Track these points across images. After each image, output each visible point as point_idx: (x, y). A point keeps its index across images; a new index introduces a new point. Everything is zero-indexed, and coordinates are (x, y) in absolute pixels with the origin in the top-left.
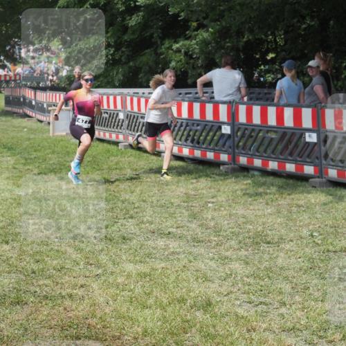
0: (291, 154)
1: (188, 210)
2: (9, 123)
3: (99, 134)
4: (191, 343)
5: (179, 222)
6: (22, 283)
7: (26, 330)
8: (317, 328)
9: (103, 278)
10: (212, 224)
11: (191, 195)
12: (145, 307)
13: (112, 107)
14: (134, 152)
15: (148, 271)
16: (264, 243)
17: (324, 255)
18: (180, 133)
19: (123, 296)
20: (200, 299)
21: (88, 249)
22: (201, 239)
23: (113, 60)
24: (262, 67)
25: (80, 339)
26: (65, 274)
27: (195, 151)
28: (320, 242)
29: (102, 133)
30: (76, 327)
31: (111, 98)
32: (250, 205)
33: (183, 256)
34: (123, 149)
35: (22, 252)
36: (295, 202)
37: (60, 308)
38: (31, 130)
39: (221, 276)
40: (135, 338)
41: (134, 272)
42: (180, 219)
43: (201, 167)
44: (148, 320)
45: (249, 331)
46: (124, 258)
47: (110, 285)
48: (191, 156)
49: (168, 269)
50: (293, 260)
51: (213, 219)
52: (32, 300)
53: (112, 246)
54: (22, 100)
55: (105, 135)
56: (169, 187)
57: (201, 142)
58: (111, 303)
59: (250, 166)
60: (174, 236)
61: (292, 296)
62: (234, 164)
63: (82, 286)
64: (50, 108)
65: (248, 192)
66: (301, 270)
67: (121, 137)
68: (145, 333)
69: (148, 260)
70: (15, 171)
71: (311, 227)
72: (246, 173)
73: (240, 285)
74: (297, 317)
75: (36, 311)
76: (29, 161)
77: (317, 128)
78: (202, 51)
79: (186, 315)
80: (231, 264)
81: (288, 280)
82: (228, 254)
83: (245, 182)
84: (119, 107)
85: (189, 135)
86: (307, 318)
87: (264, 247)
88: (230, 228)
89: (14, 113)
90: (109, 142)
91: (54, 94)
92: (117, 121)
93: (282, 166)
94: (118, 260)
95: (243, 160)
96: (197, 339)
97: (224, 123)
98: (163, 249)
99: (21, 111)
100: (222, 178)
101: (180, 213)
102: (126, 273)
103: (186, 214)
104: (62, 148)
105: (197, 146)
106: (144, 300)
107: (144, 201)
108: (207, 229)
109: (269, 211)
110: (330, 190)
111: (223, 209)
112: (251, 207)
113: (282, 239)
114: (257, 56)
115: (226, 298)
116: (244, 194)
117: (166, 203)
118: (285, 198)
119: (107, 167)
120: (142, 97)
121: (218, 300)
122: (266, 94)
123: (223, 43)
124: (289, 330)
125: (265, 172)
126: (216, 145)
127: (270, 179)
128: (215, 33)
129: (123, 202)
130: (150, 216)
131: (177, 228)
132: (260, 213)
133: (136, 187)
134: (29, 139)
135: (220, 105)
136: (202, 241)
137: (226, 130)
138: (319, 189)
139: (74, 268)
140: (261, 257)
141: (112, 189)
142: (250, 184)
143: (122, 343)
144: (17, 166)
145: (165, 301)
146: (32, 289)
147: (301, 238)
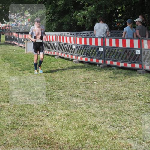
0: (129, 60)
1: (85, 85)
2: (7, 48)
3: (46, 52)
4: (88, 145)
5: (82, 91)
6: (15, 120)
7: (18, 140)
8: (142, 137)
9: (50, 117)
10: (96, 91)
11: (87, 78)
12: (68, 129)
13: (51, 40)
14: (61, 60)
15: (69, 113)
16: (119, 99)
17: (145, 104)
18: (81, 51)
19: (59, 124)
20: (92, 125)
21: (43, 104)
22: (91, 98)
23: (52, 19)
24: (116, 20)
25: (41, 144)
26: (34, 115)
27: (88, 59)
28: (143, 98)
29: (47, 52)
30: (39, 139)
31: (51, 37)
32: (112, 82)
33: (84, 106)
34: (57, 59)
35: (15, 106)
36: (132, 80)
37: (32, 131)
38: (17, 51)
39: (100, 115)
40: (65, 143)
41: (63, 114)
42: (82, 89)
43: (90, 66)
44: (70, 135)
45: (113, 139)
46: (59, 108)
47: (53, 120)
48: (86, 61)
49: (78, 112)
50: (131, 107)
51: (96, 89)
52: (20, 127)
53: (53, 102)
54: (12, 37)
55: (49, 53)
56: (77, 75)
57: (90, 55)
58: (54, 128)
59: (112, 65)
60: (80, 97)
61: (131, 123)
62: (105, 64)
63: (41, 121)
64: (25, 41)
65: (111, 77)
66: (135, 111)
67: (56, 53)
68: (69, 141)
69: (69, 108)
70: (10, 69)
71: (139, 92)
72: (110, 68)
73: (109, 119)
74: (134, 132)
75: (22, 132)
76: (16, 65)
77: (140, 48)
78: (90, 15)
79: (86, 132)
80: (105, 109)
81: (129, 115)
82: (103, 104)
83: (110, 72)
84: (55, 40)
85: (85, 52)
86: (138, 132)
87: (119, 101)
88: (104, 93)
89: (10, 43)
90: (51, 56)
91: (26, 35)
92: (54, 46)
93: (125, 64)
94: (56, 109)
95: (109, 62)
96: (91, 143)
97: (100, 47)
98: (75, 103)
99: (12, 42)
100: (100, 70)
101: (82, 86)
102: (60, 114)
103: (85, 87)
104: (30, 58)
105: (89, 56)
106: (68, 126)
107: (67, 82)
108: (94, 93)
109: (121, 85)
110: (146, 75)
111: (100, 84)
112: (113, 83)
113: (126, 97)
114: (114, 16)
115: (103, 124)
116: (109, 77)
117: (76, 82)
118: (127, 79)
119: (50, 66)
120: (64, 36)
121: (100, 125)
122: (118, 33)
123: (99, 12)
124: (130, 138)
125: (118, 68)
126: (97, 56)
127: (121, 70)
128: (95, 8)
129: (57, 82)
130: (69, 89)
131: (81, 93)
132: (116, 86)
133: (63, 75)
134: (16, 55)
135: (98, 39)
136: (92, 99)
137: (101, 49)
138: (142, 74)
139: (38, 113)
140: (117, 106)
141: (53, 77)
142: (112, 73)
143: (59, 145)
144: (11, 67)
145: (77, 126)
146: (20, 122)
147: (135, 97)
